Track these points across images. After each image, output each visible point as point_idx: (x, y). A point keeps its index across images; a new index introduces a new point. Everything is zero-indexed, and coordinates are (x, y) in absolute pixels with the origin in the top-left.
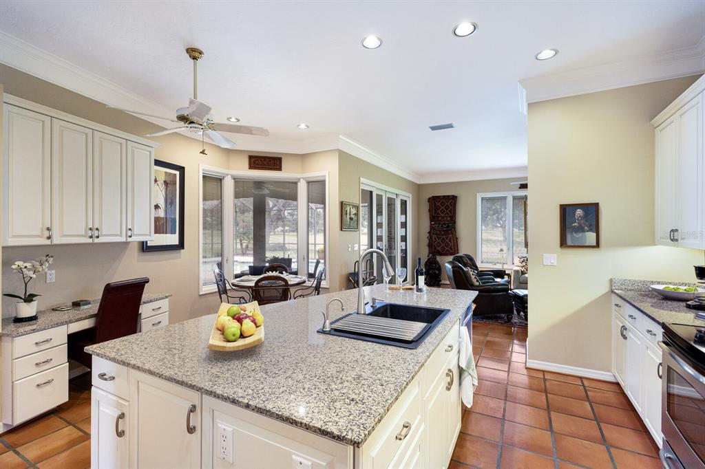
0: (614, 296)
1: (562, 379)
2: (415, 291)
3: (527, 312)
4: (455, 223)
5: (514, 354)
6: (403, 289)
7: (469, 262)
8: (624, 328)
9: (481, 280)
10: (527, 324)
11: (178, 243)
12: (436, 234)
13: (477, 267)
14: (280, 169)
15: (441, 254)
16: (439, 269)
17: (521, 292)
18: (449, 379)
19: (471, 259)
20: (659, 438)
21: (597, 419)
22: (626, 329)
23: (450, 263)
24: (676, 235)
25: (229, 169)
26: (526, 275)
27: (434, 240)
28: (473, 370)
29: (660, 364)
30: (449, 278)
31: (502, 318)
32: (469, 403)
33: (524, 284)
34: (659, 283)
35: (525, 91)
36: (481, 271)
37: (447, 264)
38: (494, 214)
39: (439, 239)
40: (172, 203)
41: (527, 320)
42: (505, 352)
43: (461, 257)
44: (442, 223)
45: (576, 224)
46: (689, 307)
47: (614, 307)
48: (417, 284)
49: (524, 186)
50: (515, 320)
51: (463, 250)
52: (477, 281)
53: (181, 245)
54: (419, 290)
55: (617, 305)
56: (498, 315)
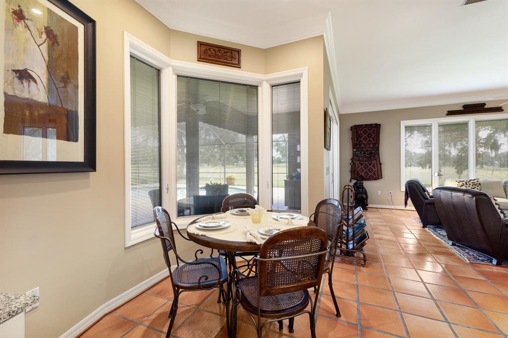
4: (378, 150)
11: (83, 161)
12: (359, 160)
14: (238, 65)
25: (169, 56)
27: (357, 166)
39: (362, 165)
40: (68, 79)
44: (364, 150)
53: (90, 163)
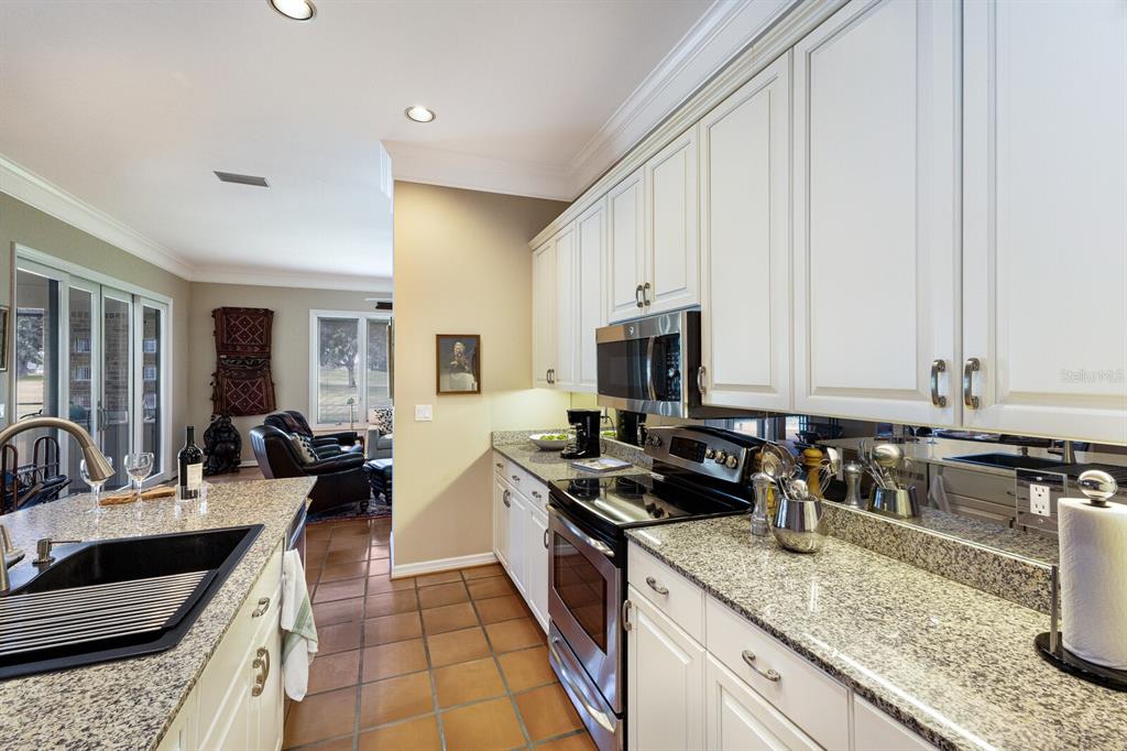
0: (495, 454)
1: (437, 580)
2: (178, 499)
3: (391, 492)
4: (269, 357)
5: (373, 564)
6: (145, 499)
7: (297, 424)
8: (507, 493)
9: (317, 452)
10: (390, 511)
12: (230, 377)
13: (309, 431)
15: (239, 413)
16: (237, 441)
17: (380, 463)
18: (259, 671)
19: (300, 419)
20: (544, 620)
21: (482, 622)
22: (509, 494)
23: (259, 428)
24: (553, 376)
26: (388, 437)
27: (225, 388)
28: (309, 626)
29: (547, 531)
30: (257, 456)
31: (353, 508)
32: (299, 692)
33: (386, 450)
34: (535, 432)
35: (389, 160)
36: (316, 438)
37: (253, 432)
38: (336, 345)
39: (236, 385)
41: (390, 504)
42: (357, 564)
43: (281, 417)
44: (243, 357)
45: (455, 362)
46: (563, 456)
47: (495, 468)
48: (184, 482)
49: (386, 306)
50: (373, 507)
51: (285, 405)
52: (312, 455)
54: (188, 495)
55: (499, 465)
56: (347, 505)
